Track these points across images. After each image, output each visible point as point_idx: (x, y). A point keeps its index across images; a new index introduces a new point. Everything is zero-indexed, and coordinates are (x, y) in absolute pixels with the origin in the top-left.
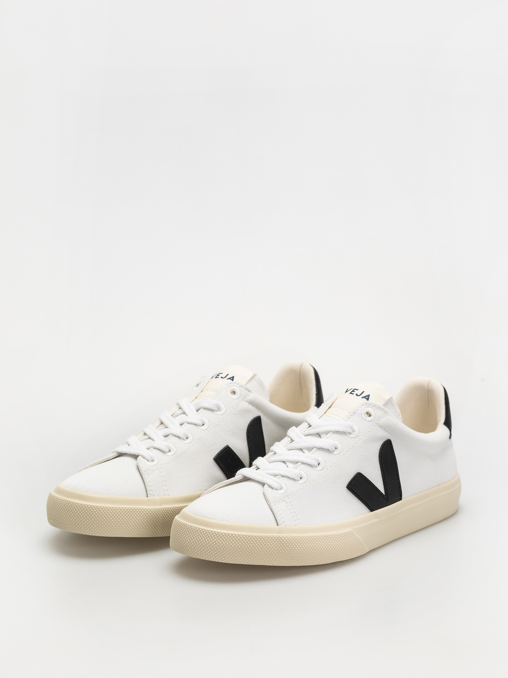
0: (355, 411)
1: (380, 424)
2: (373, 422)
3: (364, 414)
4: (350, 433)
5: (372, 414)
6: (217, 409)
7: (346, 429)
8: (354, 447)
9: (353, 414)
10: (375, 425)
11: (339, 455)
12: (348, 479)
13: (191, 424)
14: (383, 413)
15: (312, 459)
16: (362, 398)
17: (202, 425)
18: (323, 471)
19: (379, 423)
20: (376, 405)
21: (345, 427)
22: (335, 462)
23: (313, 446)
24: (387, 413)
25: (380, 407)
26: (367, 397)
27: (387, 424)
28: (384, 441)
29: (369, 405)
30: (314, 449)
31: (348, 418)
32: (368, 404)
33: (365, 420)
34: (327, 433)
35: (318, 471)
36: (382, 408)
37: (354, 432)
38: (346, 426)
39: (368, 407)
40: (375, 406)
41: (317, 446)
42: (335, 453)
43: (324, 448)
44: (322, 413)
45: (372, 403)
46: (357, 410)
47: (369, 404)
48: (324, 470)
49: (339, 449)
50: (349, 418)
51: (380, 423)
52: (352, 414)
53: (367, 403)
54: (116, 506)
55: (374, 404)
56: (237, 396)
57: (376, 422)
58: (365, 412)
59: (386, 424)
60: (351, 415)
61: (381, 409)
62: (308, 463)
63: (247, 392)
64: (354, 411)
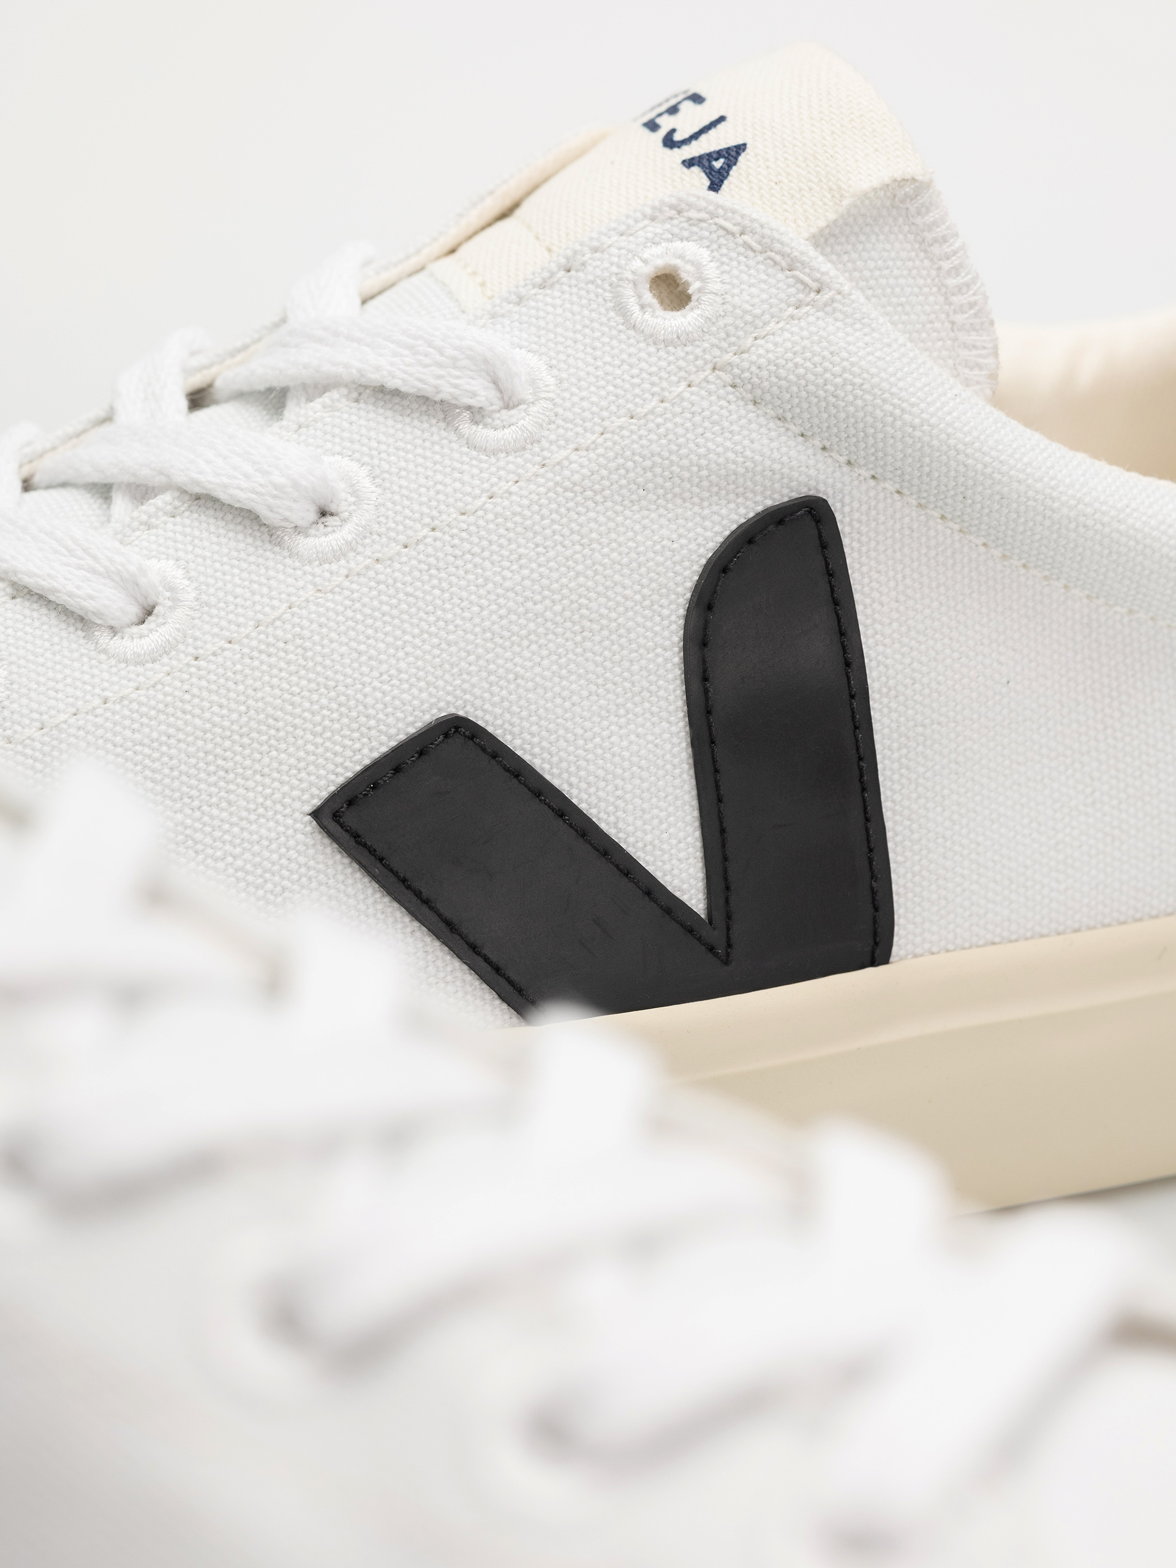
0: (575, 252)
1: (747, 375)
2: (689, 349)
3: (635, 284)
4: (477, 414)
5: (700, 290)
7: (440, 377)
8: (472, 519)
9: (562, 273)
10: (696, 378)
11: (334, 567)
12: (349, 753)
14: (792, 290)
15: (94, 571)
16: (689, 163)
18: (157, 666)
19: (736, 359)
20: (747, 222)
21: (440, 365)
22: (276, 614)
23: (161, 473)
24: (826, 296)
25: (777, 246)
26: (718, 164)
27: (799, 377)
28: (769, 503)
29: (701, 220)
30: (163, 500)
31: (513, 297)
32: (693, 214)
33: (631, 333)
34: (316, 388)
35: (113, 662)
36: (787, 250)
37: (513, 412)
38: (449, 352)
39: (686, 234)
40: (742, 234)
41: (180, 479)
42: (308, 544)
43: (223, 496)
44: (418, 251)
45: (721, 212)
46: (595, 244)
47: (703, 215)
48: (165, 660)
49: (344, 521)
50: (520, 300)
51: (746, 365)
52: (552, 274)
53: (683, 206)
55: (738, 219)
57: (717, 352)
58: (649, 270)
59: (792, 377)
60: (538, 280)
61: (776, 263)
62: (52, 598)
64: (569, 252)
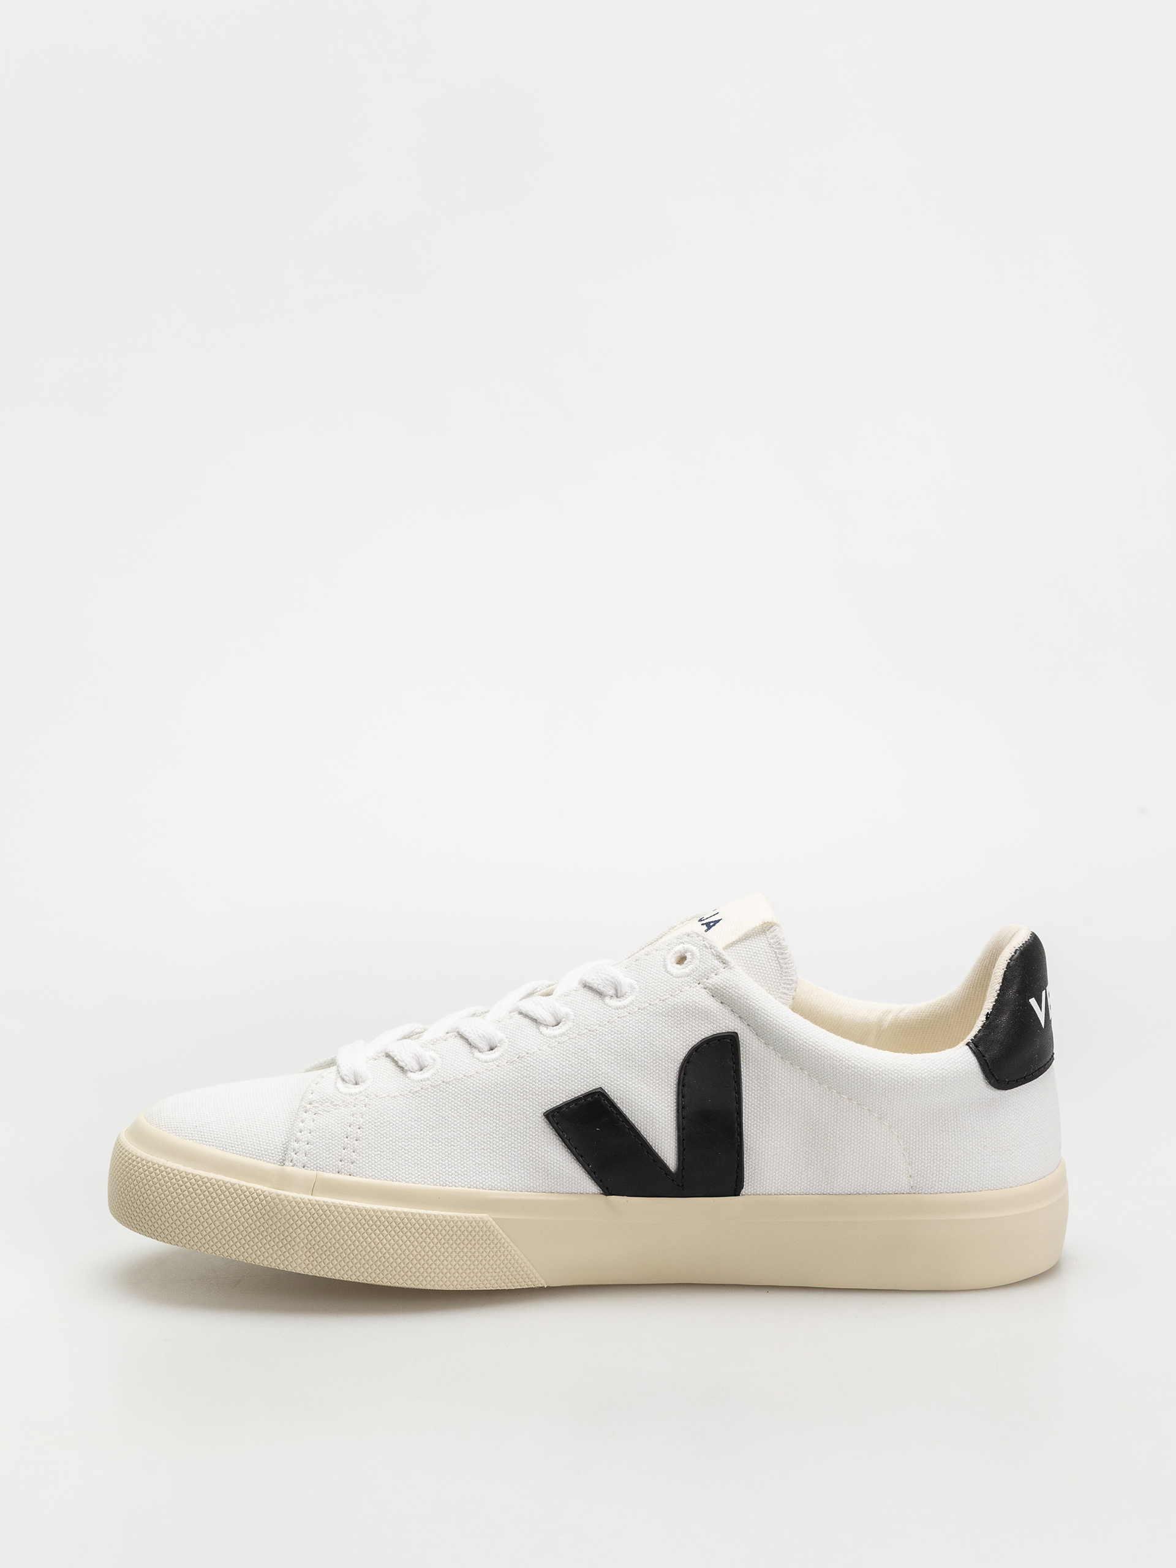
6: (612, 992)
13: (526, 1016)
17: (554, 1023)
18: (492, 1064)
22: (535, 1051)
49: (563, 1026)
54: (189, 1170)
56: (687, 970)
63: (717, 963)
